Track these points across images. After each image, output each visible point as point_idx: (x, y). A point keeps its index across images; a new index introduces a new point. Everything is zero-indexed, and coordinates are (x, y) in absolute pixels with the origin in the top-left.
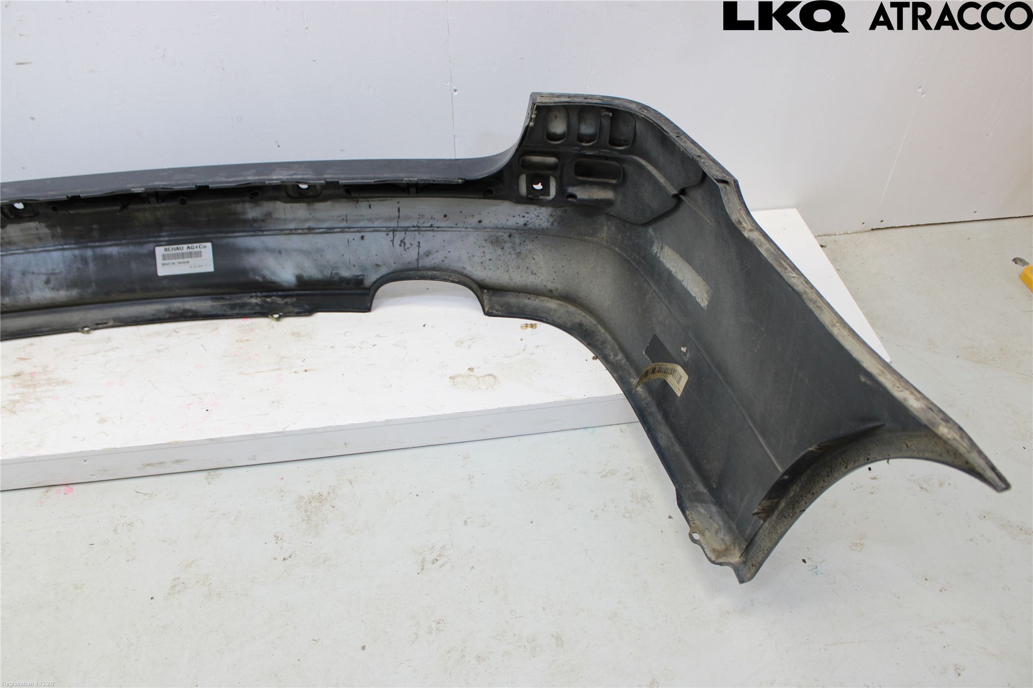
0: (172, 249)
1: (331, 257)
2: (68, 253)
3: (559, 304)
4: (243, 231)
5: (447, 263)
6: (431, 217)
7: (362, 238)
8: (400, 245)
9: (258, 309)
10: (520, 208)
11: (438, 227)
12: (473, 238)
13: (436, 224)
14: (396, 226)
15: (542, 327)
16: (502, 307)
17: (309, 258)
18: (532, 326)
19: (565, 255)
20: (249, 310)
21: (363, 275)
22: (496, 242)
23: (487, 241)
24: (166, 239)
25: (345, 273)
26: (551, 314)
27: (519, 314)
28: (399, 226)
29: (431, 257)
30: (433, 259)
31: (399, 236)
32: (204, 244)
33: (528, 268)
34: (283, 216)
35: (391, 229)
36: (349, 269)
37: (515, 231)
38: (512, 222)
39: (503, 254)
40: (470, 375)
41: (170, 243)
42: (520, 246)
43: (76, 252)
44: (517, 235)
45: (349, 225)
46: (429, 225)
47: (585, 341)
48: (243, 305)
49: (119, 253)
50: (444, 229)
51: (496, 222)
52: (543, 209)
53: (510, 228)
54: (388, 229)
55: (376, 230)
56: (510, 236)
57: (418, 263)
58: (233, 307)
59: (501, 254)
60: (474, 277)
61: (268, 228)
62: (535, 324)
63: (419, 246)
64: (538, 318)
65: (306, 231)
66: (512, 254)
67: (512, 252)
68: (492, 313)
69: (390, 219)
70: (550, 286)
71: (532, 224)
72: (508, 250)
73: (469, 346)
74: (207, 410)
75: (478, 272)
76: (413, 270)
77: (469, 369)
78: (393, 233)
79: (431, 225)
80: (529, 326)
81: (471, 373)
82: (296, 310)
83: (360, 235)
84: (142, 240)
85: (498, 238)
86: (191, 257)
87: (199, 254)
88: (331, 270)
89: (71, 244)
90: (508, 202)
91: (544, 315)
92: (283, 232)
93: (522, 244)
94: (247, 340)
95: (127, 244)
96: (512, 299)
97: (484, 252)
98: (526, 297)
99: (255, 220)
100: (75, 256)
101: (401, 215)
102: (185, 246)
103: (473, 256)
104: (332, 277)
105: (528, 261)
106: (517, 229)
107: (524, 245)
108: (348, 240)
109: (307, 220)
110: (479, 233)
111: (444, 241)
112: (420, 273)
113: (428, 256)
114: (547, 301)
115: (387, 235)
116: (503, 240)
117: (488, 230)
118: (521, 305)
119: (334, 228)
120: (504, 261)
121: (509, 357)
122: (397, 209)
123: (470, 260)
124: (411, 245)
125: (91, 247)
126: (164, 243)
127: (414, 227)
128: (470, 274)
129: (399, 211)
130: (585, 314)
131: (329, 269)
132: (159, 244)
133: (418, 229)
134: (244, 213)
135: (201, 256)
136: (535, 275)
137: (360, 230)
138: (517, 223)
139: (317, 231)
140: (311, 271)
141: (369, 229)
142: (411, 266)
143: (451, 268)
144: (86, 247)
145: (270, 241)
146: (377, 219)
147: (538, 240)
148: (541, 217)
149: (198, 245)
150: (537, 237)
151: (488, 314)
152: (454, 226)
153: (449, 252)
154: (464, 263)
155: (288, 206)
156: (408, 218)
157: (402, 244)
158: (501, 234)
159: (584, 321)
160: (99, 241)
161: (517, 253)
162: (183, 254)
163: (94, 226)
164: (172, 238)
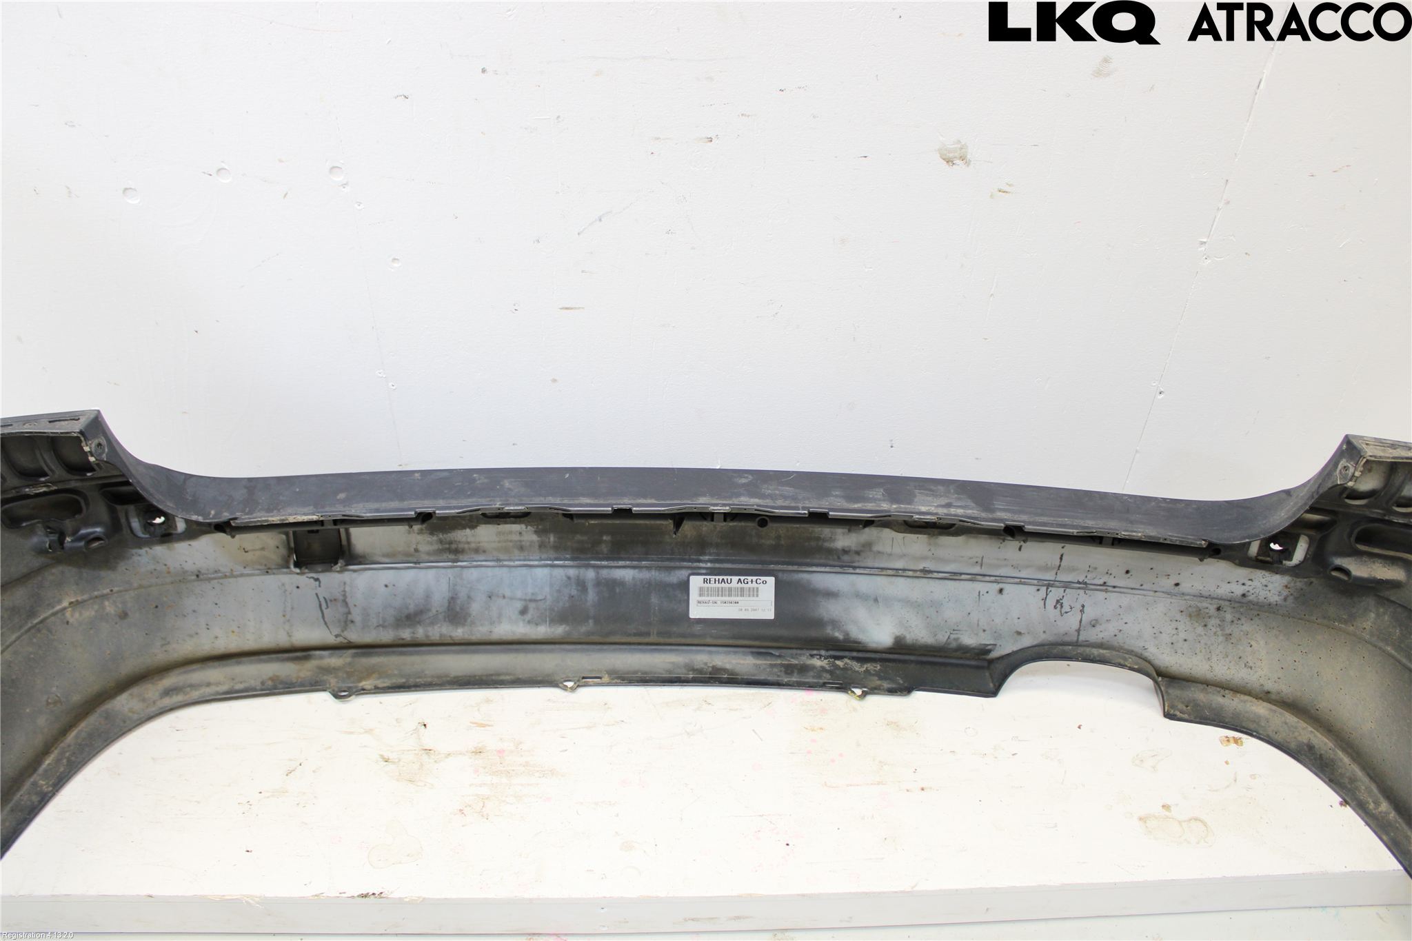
0: (715, 582)
1: (951, 614)
2: (559, 573)
3: (1271, 710)
4: (825, 566)
5: (1120, 638)
6: (1106, 571)
7: (1001, 591)
8: (1055, 607)
9: (827, 677)
10: (1242, 573)
11: (1114, 587)
12: (1162, 606)
13: (1111, 582)
14: (1053, 578)
15: (1250, 742)
16: (1187, 706)
17: (918, 613)
18: (1236, 741)
19: (1299, 645)
20: (813, 677)
21: (995, 645)
22: (1197, 615)
23: (1183, 613)
24: (709, 565)
25: (969, 640)
26: (1263, 724)
27: (1215, 721)
28: (1058, 579)
29: (1098, 628)
30: (1101, 631)
31: (1056, 593)
32: (763, 578)
33: (1240, 658)
34: (888, 550)
35: (1046, 582)
36: (977, 634)
37: (1227, 603)
38: (1224, 590)
39: (1205, 634)
40: (1167, 817)
41: (713, 572)
42: (1231, 625)
43: (572, 572)
44: (1229, 608)
45: (984, 571)
46: (1101, 582)
47: (1325, 775)
48: (803, 669)
49: (634, 578)
50: (1122, 590)
51: (1201, 588)
52: (1277, 578)
53: (1219, 597)
54: (1041, 583)
55: (1022, 582)
56: (1218, 609)
57: (1078, 635)
58: (789, 669)
59: (1202, 633)
60: (1157, 662)
61: (862, 564)
62: (1240, 738)
63: (1082, 611)
64: (1245, 730)
65: (918, 574)
66: (1218, 636)
67: (1220, 633)
68: (1175, 715)
69: (1046, 568)
70: (1269, 686)
71: (1255, 595)
72: (1214, 630)
73: (1154, 767)
74: (788, 845)
75: (1165, 656)
76: (1070, 645)
77: (1163, 806)
78: (1047, 589)
79: (1105, 583)
80: (1232, 740)
81: (1167, 813)
82: (886, 685)
83: (997, 587)
84: (672, 564)
85: (1200, 610)
86: (742, 595)
87: (754, 593)
88: (949, 633)
89: (566, 559)
90: (1225, 561)
91: (1252, 726)
92: (884, 573)
93: (1236, 622)
94: (821, 729)
95: (648, 568)
96: (1200, 695)
97: (1176, 629)
98: (1219, 692)
99: (845, 551)
100: (569, 578)
101: (1063, 564)
102: (735, 579)
103: (1161, 633)
104: (947, 643)
105: (1242, 648)
106: (1230, 601)
107: (1237, 624)
108: (979, 592)
109: (925, 558)
110: (1172, 601)
111: (1120, 606)
112: (1080, 650)
113: (1094, 626)
114: (1251, 702)
115: (1038, 590)
116: (1208, 613)
117: (1188, 597)
118: (1214, 706)
119: (961, 574)
120: (1206, 644)
121: (1216, 791)
122: (1060, 556)
123: (1155, 638)
124: (1071, 608)
125: (594, 567)
126: (704, 571)
127: (1079, 582)
128: (1151, 658)
129: (1061, 559)
130: (1313, 730)
131: (946, 632)
132: (695, 571)
133: (1084, 586)
134: (831, 540)
135: (757, 596)
136: (1250, 670)
137: (999, 579)
138: (1232, 593)
139: (935, 575)
140: (920, 633)
141: (1012, 580)
142: (1067, 639)
143: (1126, 647)
144: (587, 566)
145: (864, 583)
146: (1027, 567)
147: (1260, 619)
148: (1270, 586)
149: (754, 578)
150: (1258, 615)
151: (1168, 716)
152: (1138, 587)
153: (1126, 623)
154: (1146, 641)
155: (901, 535)
156: (1072, 569)
157: (1059, 606)
158: (1205, 605)
159: (1315, 741)
160: (608, 559)
161: (1226, 634)
162: (730, 589)
163: (605, 538)
164: (717, 565)
